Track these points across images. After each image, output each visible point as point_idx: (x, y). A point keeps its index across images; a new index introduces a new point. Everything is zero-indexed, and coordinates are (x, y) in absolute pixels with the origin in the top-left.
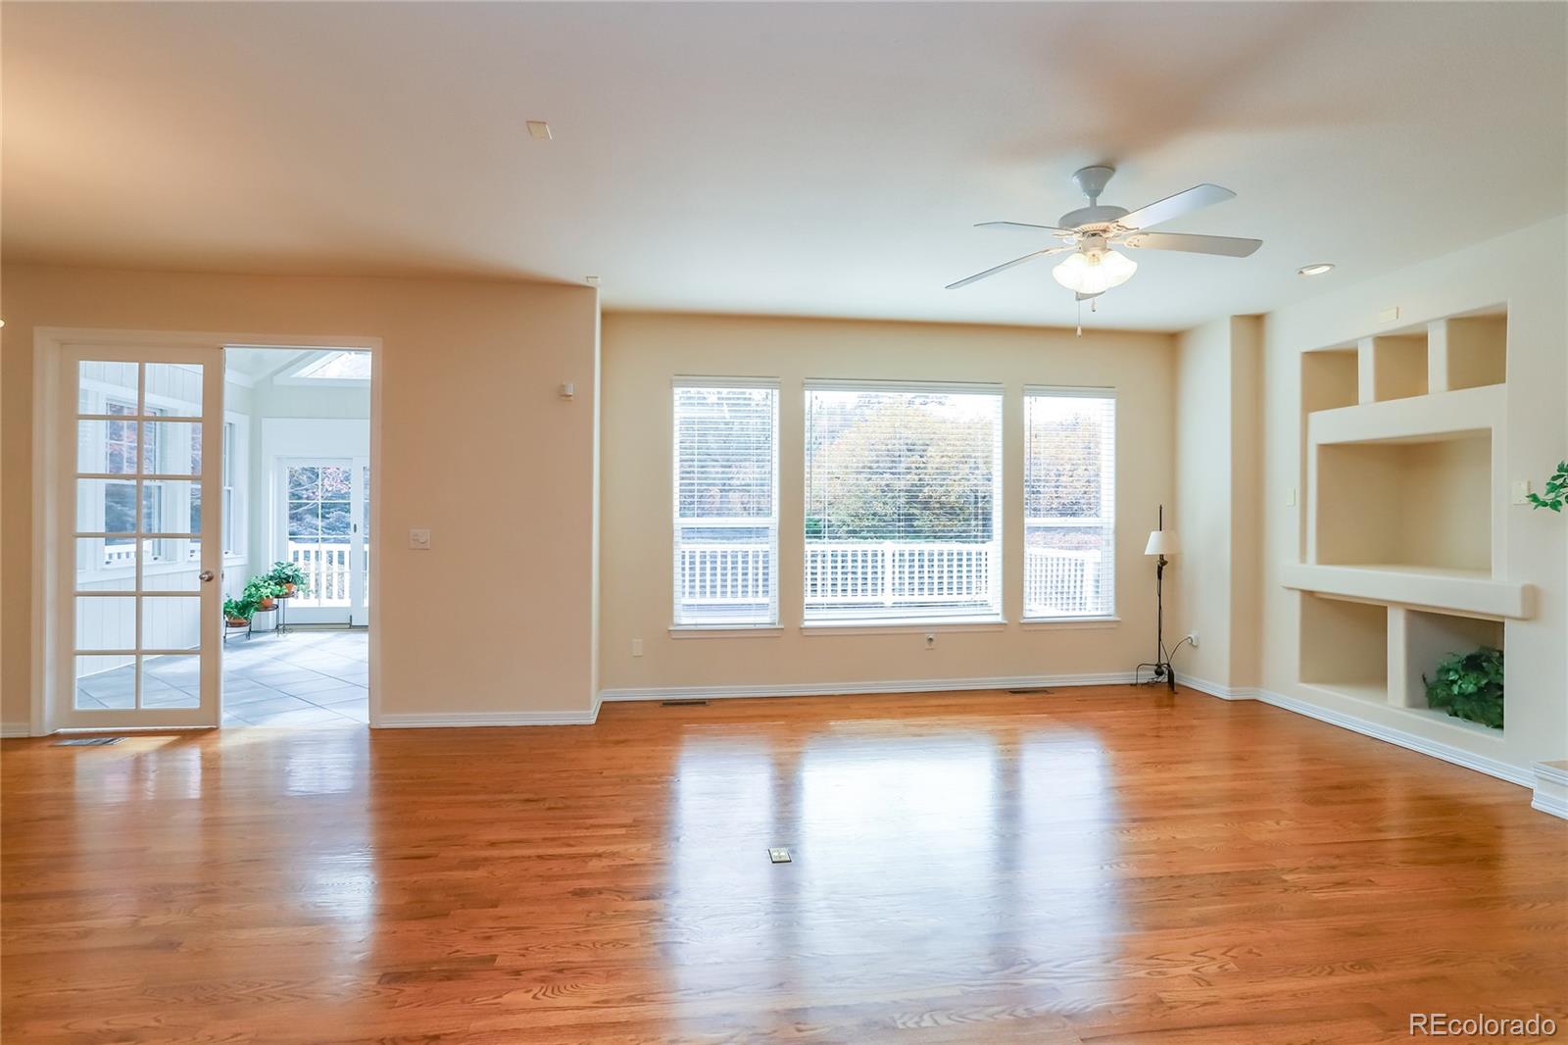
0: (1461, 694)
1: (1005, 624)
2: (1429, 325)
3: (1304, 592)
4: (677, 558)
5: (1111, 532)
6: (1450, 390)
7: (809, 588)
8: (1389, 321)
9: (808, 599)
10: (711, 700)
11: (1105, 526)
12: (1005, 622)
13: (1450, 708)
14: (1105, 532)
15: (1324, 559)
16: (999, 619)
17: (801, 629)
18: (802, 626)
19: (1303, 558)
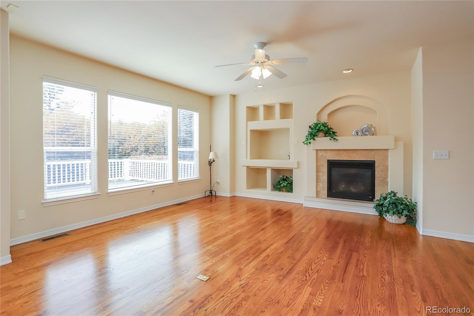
0: (284, 186)
1: (173, 183)
2: (276, 104)
3: (247, 166)
4: (46, 167)
5: (198, 152)
6: (281, 119)
7: (110, 176)
8: (268, 102)
9: (110, 179)
10: (68, 232)
11: (196, 151)
12: (174, 182)
13: (279, 190)
14: (196, 152)
15: (251, 158)
16: (171, 182)
17: (107, 193)
18: (108, 192)
19: (247, 158)
